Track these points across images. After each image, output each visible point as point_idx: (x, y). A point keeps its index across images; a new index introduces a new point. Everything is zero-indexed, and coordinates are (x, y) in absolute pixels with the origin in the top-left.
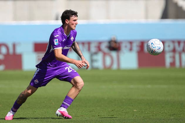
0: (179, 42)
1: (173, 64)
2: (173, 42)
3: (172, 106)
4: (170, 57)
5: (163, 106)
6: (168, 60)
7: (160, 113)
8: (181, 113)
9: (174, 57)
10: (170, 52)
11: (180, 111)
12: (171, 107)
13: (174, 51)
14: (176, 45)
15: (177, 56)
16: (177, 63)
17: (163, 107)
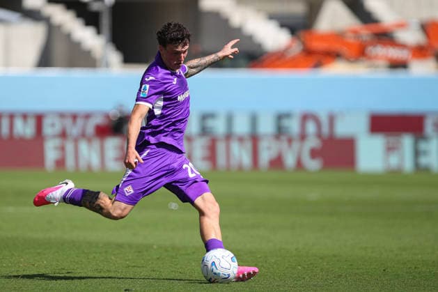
0: (74, 117)
1: (60, 163)
2: (62, 115)
3: (57, 252)
4: (56, 148)
5: (39, 251)
6: (51, 154)
7: (33, 265)
8: (76, 266)
9: (63, 149)
10: (54, 136)
11: (74, 262)
12: (56, 254)
13: (63, 135)
14: (68, 122)
15: (70, 147)
16: (70, 162)
17: (39, 253)
